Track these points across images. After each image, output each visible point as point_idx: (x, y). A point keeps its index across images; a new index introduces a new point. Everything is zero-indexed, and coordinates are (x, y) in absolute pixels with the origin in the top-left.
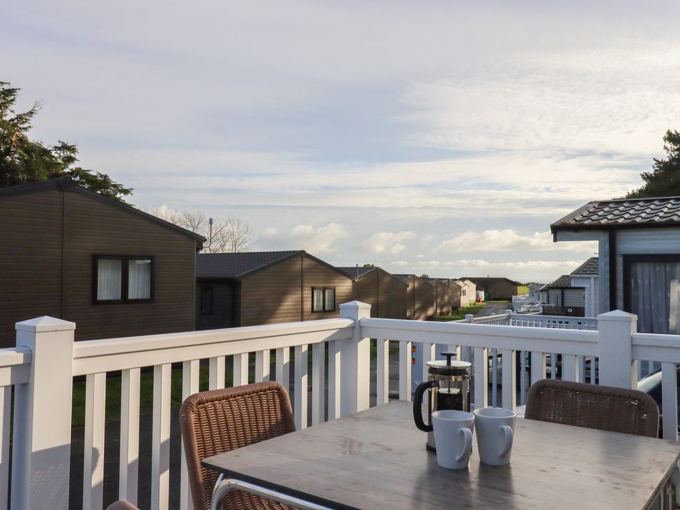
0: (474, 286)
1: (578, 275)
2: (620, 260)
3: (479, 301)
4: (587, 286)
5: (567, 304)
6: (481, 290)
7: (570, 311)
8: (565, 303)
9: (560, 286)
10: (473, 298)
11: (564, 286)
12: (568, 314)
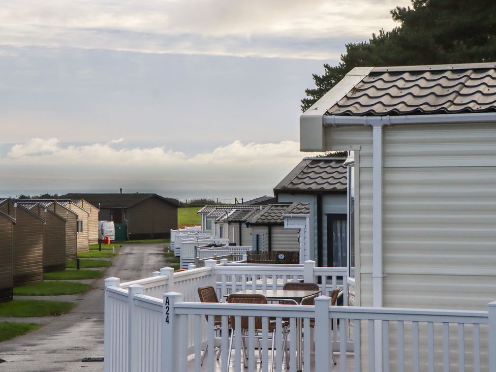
0: (95, 212)
1: (291, 215)
2: (325, 218)
3: (106, 241)
4: (302, 227)
5: (276, 248)
6: (109, 220)
7: (281, 257)
8: (273, 246)
9: (266, 221)
10: (94, 235)
11: (272, 221)
12: (278, 261)
